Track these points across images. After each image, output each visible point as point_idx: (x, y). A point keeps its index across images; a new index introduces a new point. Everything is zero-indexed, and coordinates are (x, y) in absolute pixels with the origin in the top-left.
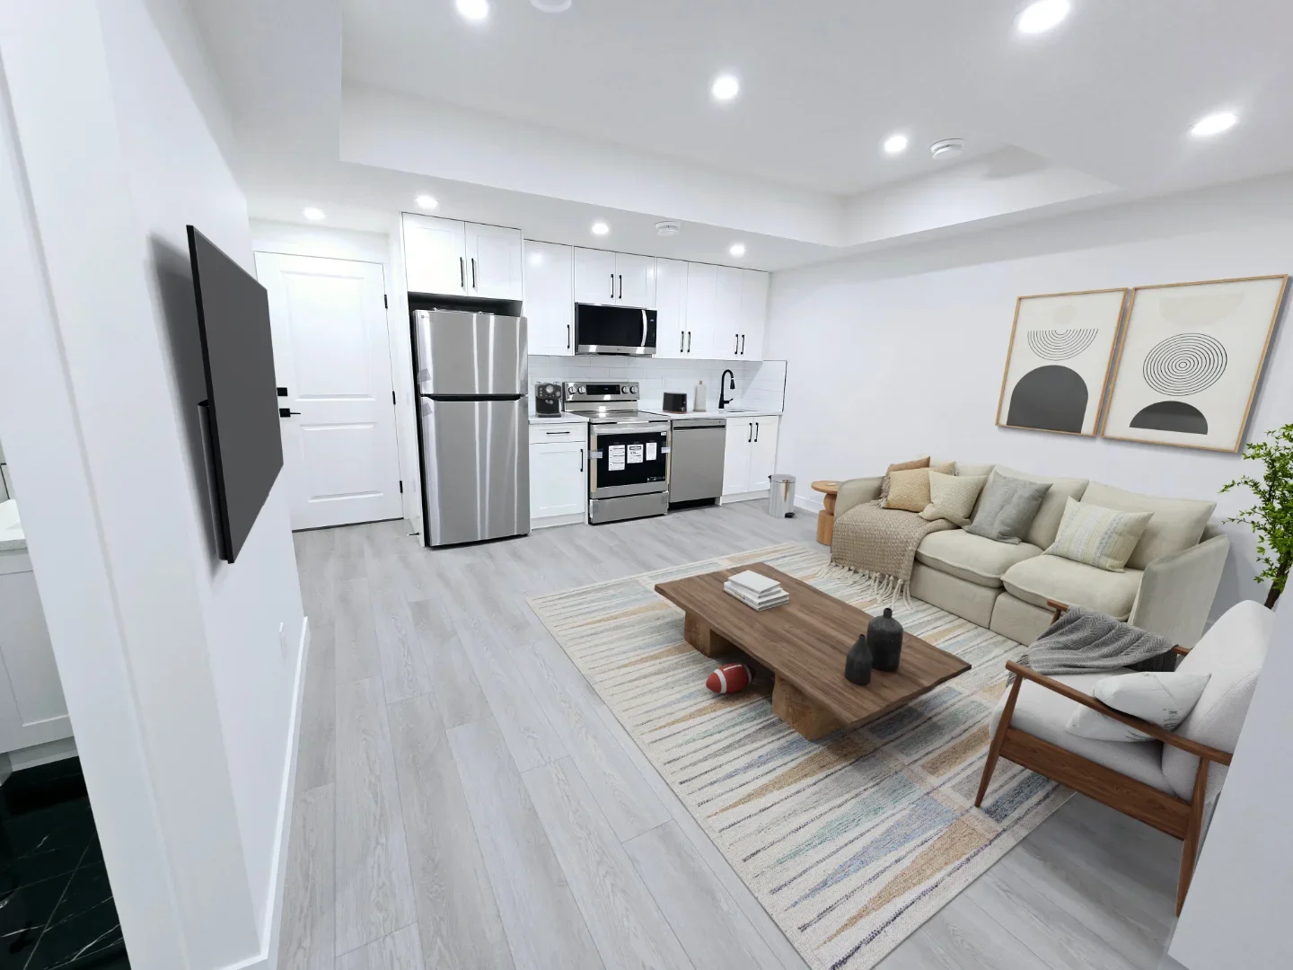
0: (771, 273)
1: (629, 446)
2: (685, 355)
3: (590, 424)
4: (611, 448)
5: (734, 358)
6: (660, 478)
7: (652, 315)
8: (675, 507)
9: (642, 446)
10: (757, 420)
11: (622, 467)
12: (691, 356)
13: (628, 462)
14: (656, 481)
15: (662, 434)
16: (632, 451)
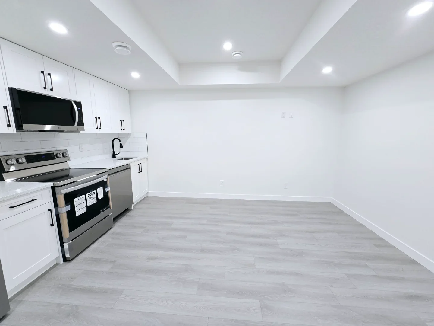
1: (87, 195)
2: (98, 131)
3: (53, 188)
4: (75, 200)
5: (121, 132)
6: (107, 207)
8: (116, 219)
9: (95, 191)
11: (84, 210)
13: (88, 205)
14: (106, 210)
15: (104, 181)
16: (90, 197)
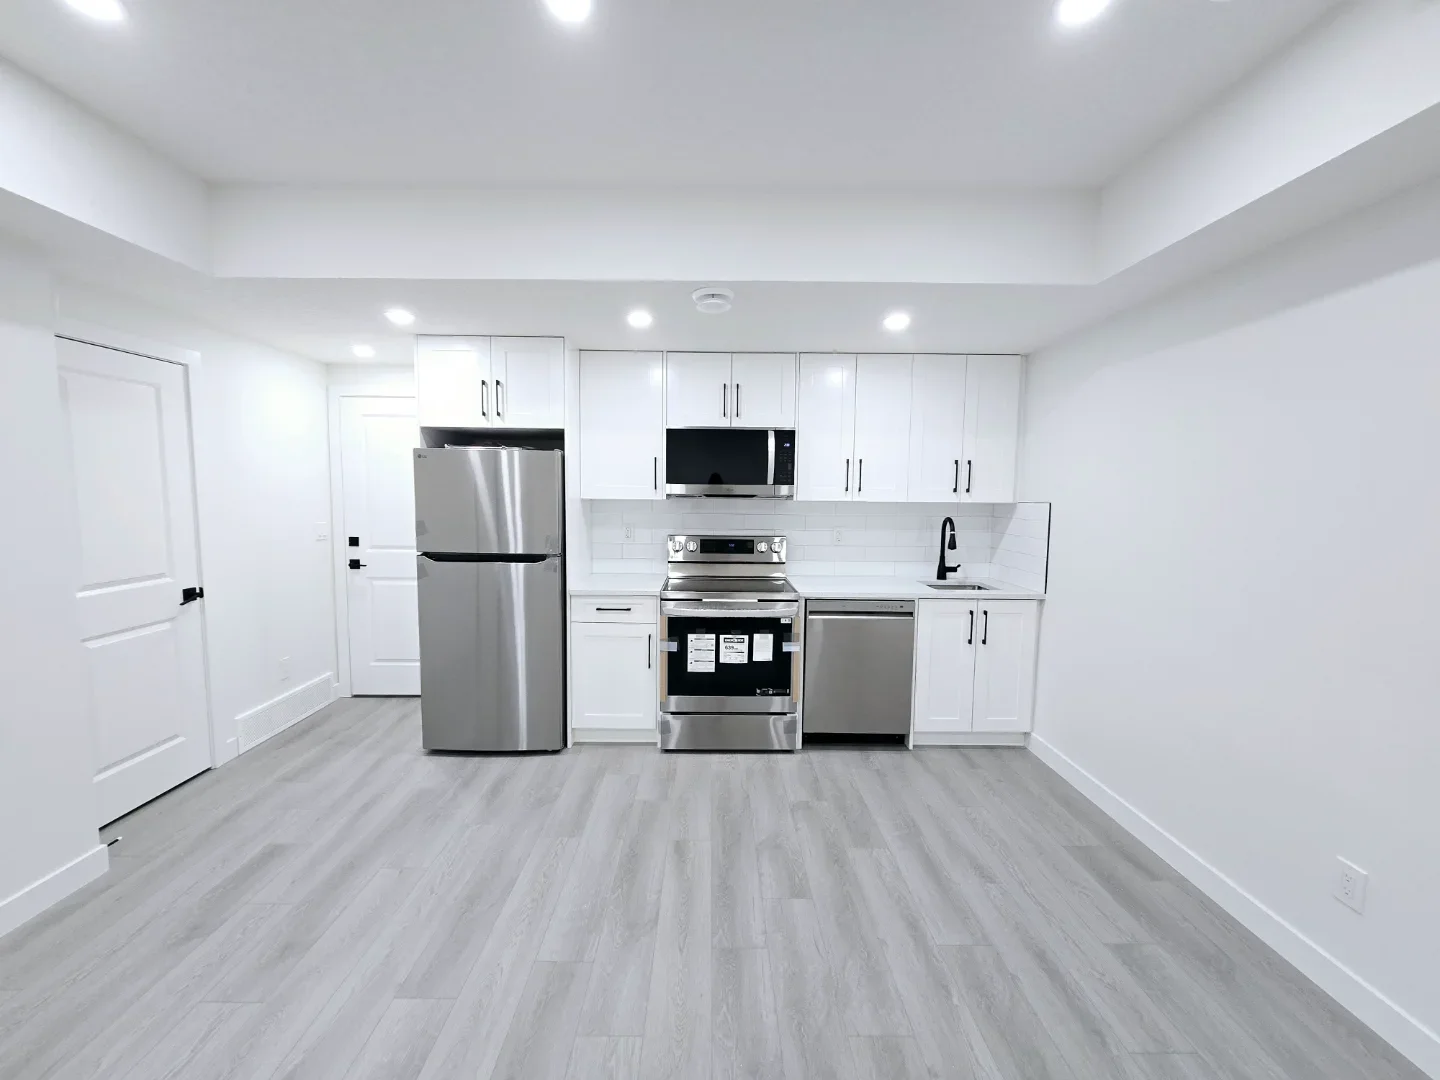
0: (1026, 357)
1: (722, 637)
2: (853, 496)
3: (661, 599)
4: (691, 637)
5: (953, 498)
6: (780, 691)
7: (786, 437)
9: (746, 637)
10: (984, 606)
11: (711, 668)
12: (866, 496)
13: (722, 661)
14: (773, 695)
15: (783, 621)
16: (728, 645)
